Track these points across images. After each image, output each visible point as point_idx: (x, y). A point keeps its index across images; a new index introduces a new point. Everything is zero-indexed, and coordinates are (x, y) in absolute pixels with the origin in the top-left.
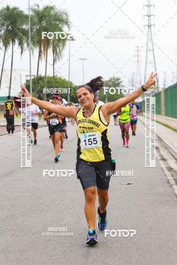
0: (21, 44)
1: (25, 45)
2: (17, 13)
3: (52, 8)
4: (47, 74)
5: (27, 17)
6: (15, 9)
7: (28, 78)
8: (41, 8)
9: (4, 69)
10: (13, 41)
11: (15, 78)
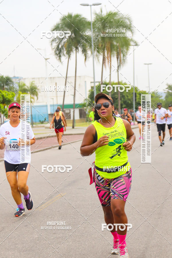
0: (84, 51)
1: (89, 52)
2: (80, 20)
3: (115, 14)
4: (112, 81)
5: (89, 23)
6: (77, 16)
7: (93, 85)
8: (104, 14)
9: (68, 76)
10: (77, 48)
11: (79, 85)
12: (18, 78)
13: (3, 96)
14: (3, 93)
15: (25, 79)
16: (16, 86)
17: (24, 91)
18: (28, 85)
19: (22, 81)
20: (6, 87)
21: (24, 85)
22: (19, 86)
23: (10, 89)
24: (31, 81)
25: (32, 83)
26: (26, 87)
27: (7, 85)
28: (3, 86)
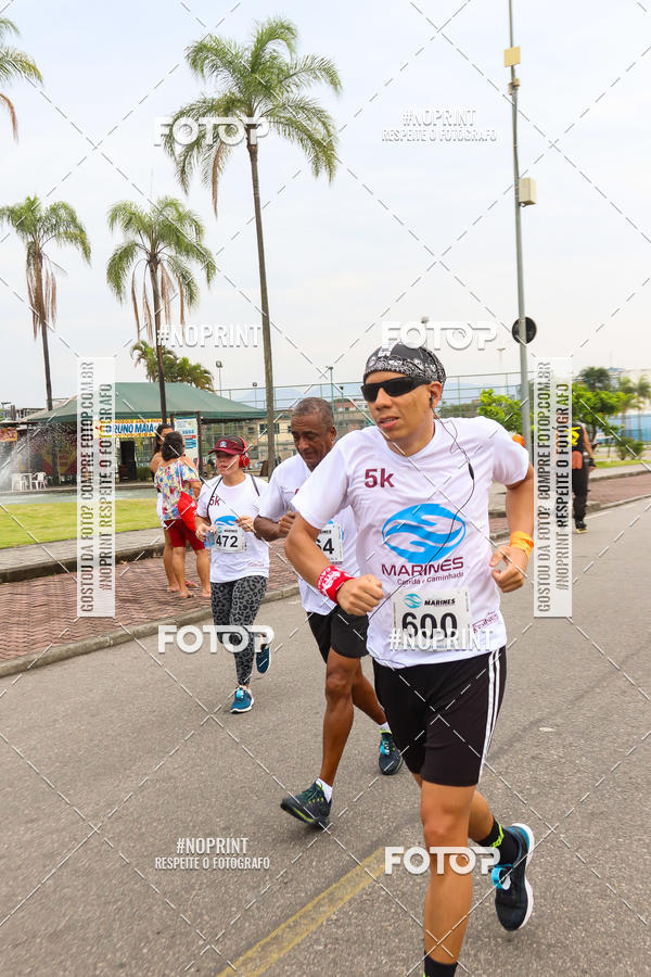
12: (616, 370)
13: (601, 399)
14: (603, 396)
15: (629, 371)
16: (614, 383)
17: (629, 390)
18: (634, 381)
19: (623, 376)
20: (597, 385)
21: (629, 381)
22: (621, 384)
23: (606, 388)
24: (640, 374)
25: (642, 379)
26: (631, 385)
27: (600, 382)
28: (593, 384)
